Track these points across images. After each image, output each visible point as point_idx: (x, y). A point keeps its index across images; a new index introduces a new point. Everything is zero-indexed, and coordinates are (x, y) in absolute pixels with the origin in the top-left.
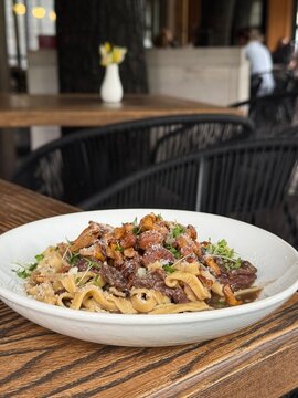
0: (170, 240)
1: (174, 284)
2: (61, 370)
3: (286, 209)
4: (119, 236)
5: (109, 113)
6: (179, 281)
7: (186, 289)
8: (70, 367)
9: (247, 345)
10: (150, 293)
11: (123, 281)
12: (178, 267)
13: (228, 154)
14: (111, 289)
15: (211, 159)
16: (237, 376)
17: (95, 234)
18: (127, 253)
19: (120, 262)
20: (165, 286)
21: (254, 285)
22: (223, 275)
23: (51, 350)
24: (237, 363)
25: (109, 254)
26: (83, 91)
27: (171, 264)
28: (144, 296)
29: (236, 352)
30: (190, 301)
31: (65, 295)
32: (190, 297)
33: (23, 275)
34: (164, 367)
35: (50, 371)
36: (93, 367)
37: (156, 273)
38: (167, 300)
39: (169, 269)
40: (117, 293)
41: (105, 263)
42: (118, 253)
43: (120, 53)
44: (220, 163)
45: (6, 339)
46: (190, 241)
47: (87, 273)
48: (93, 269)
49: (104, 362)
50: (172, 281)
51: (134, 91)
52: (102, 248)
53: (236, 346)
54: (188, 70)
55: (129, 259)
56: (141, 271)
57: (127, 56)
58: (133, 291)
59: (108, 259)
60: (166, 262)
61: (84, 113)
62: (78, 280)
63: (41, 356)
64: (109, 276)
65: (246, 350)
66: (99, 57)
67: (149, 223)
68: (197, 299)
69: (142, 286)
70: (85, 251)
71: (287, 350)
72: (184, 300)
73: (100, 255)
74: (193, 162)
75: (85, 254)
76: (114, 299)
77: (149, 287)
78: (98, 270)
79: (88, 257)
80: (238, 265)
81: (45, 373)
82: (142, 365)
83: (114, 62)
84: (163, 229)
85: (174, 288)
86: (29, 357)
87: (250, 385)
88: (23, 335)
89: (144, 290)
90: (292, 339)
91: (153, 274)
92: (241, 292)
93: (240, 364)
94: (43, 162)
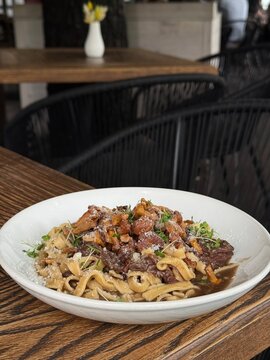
0: (160, 225)
1: (164, 268)
2: (71, 345)
3: (252, 151)
4: (115, 223)
5: (93, 70)
6: (169, 265)
7: (174, 271)
8: (78, 342)
9: (226, 318)
10: (144, 276)
11: (120, 264)
12: (168, 251)
13: (202, 115)
14: (111, 272)
15: (187, 119)
16: (218, 346)
17: (94, 219)
18: (123, 238)
19: (117, 247)
20: (156, 269)
21: (231, 261)
22: (205, 254)
23: (61, 325)
24: (217, 335)
25: (108, 240)
26: (67, 45)
27: (161, 249)
28: (139, 278)
29: (217, 324)
30: (178, 281)
31: (71, 277)
32: (178, 278)
33: (33, 255)
34: (157, 341)
35: (61, 346)
36: (97, 342)
37: (148, 258)
38: (158, 280)
39: (160, 253)
40: (116, 275)
41: (105, 249)
42: (115, 239)
43: (102, 11)
44: (195, 124)
45: (22, 315)
46: (177, 226)
47: (89, 258)
48: (95, 253)
49: (107, 337)
50: (163, 265)
51: (114, 45)
52: (102, 235)
53: (217, 319)
54: (164, 23)
55: (125, 244)
56: (136, 256)
57: (108, 14)
58: (130, 274)
59: (107, 245)
60: (157, 248)
61: (70, 71)
62: (82, 264)
63: (53, 332)
64: (109, 260)
65: (225, 322)
66: (82, 15)
67: (141, 210)
68: (184, 280)
69: (137, 269)
70: (87, 237)
71: (259, 320)
72: (173, 281)
73: (100, 241)
74: (171, 122)
75: (87, 240)
76: (113, 281)
77: (143, 271)
78: (99, 254)
79: (90, 243)
80: (218, 245)
81: (57, 348)
82: (139, 339)
83: (96, 19)
84: (154, 215)
85: (164, 271)
86: (43, 333)
87: (228, 351)
88: (36, 311)
89: (139, 273)
90: (264, 310)
91: (146, 259)
92: (220, 269)
93: (221, 335)
94: (34, 118)
